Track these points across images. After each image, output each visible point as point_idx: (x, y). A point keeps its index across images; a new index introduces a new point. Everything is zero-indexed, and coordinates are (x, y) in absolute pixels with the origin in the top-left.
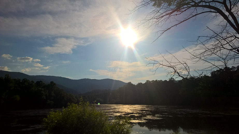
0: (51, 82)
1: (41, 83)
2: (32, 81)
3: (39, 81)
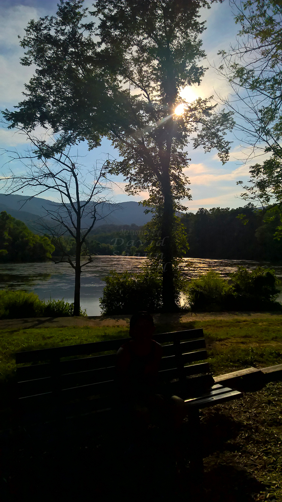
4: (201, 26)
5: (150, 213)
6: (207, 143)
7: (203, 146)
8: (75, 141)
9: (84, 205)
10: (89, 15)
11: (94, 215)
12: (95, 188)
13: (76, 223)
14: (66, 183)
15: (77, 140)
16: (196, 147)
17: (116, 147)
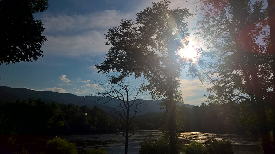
0: (95, 107)
1: (85, 107)
2: (77, 106)
3: (84, 106)
4: (186, 24)
5: (162, 109)
6: (193, 74)
7: (192, 75)
8: (128, 75)
9: (130, 106)
10: (134, 24)
11: (136, 110)
12: (136, 97)
13: (126, 114)
14: (123, 95)
15: (129, 75)
16: (188, 76)
17: (146, 78)
